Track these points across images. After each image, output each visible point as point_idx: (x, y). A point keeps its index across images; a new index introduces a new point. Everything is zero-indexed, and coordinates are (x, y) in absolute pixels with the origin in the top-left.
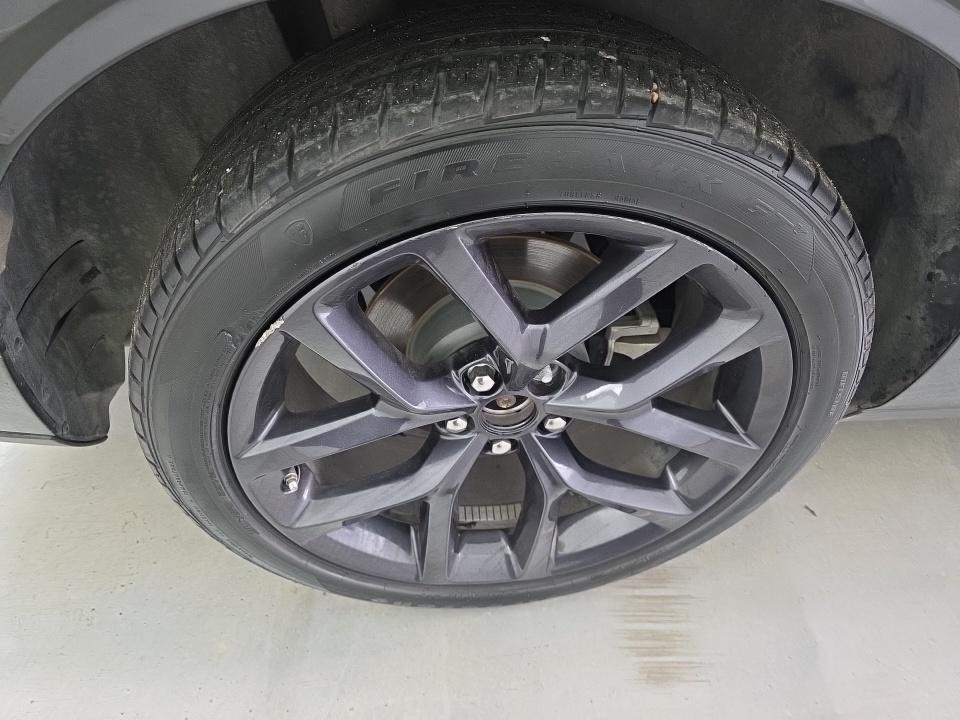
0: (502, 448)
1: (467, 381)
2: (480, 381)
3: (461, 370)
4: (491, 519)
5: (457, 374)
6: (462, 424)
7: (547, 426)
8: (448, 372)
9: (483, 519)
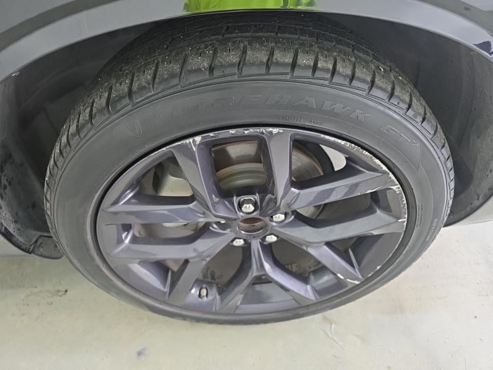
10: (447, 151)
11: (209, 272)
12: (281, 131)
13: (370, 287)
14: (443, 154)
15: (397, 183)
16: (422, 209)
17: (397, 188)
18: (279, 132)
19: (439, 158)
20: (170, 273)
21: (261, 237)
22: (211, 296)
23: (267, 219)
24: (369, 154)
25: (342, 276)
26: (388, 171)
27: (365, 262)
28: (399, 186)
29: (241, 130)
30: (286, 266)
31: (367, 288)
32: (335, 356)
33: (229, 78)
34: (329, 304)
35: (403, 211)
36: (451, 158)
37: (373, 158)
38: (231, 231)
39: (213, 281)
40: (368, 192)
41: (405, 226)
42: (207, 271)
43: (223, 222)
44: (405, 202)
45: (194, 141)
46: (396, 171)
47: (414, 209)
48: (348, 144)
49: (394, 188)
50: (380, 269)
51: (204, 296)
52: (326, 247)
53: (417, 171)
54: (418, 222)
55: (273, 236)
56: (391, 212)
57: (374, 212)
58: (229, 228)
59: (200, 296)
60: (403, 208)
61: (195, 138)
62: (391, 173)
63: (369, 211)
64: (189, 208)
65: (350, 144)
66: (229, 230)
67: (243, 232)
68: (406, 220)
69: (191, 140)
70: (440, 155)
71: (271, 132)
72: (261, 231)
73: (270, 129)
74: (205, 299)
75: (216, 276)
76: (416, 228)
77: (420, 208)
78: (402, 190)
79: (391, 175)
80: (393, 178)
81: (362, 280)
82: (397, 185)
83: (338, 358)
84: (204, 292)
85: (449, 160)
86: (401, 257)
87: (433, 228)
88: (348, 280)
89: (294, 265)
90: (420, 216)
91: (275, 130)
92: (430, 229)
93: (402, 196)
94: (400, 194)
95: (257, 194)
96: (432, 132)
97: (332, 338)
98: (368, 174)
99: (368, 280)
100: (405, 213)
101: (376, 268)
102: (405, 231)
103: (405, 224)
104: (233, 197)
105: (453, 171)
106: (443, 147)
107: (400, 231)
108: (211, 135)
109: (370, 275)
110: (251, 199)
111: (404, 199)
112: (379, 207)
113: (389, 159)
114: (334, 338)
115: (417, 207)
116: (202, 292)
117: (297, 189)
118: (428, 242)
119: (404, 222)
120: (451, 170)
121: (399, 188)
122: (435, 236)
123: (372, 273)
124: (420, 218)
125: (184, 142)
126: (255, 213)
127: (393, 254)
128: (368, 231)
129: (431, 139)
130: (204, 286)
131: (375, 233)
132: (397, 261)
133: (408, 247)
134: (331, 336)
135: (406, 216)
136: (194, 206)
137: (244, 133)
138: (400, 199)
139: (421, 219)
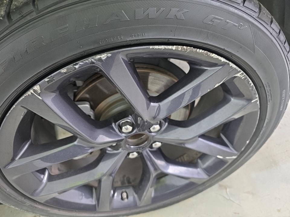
10: (276, 25)
11: (125, 178)
12: (110, 55)
13: (246, 157)
14: (273, 29)
15: (239, 70)
16: (269, 86)
17: (240, 74)
18: (108, 57)
19: (271, 34)
20: (94, 190)
21: (148, 146)
22: (131, 196)
23: (146, 132)
24: (203, 51)
25: (221, 156)
26: (228, 62)
27: (236, 140)
28: (242, 72)
29: (71, 66)
30: (177, 160)
31: (244, 159)
32: (235, 213)
33: (29, 18)
34: (219, 178)
35: (253, 92)
36: (282, 32)
37: (209, 53)
38: (122, 150)
39: (130, 185)
40: (216, 86)
41: (259, 105)
42: (124, 179)
43: (114, 144)
44: (252, 84)
45: (35, 91)
46: (234, 58)
47: (262, 88)
48: (180, 47)
49: (238, 75)
50: (249, 143)
51: (125, 199)
52: (200, 139)
53: (254, 52)
54: (269, 98)
55: (157, 143)
56: (244, 96)
57: (229, 101)
58: (120, 148)
59: (122, 199)
60: (252, 90)
61: (34, 88)
62: (230, 63)
63: (225, 101)
64: (75, 145)
65: (182, 47)
66: (120, 149)
67: (132, 147)
68: (258, 99)
69: (31, 91)
70: (271, 31)
71: (100, 59)
72: (146, 142)
73: (98, 57)
74: (126, 200)
75: (131, 180)
76: (268, 103)
77: (267, 85)
78: (246, 75)
79: (231, 64)
80: (234, 66)
81: (238, 154)
82: (240, 71)
83: (238, 213)
84: (125, 195)
85: (281, 34)
86: (263, 129)
87: (284, 98)
88: (227, 158)
89: (185, 156)
90: (269, 92)
91: (104, 56)
92: (281, 100)
93: (248, 79)
94: (246, 78)
95: (130, 116)
96: (257, 10)
97: (230, 200)
98: (211, 71)
99: (242, 153)
100: (255, 94)
101: (246, 143)
102: (260, 109)
103: (258, 103)
104: (112, 124)
105: (287, 43)
106: (272, 22)
107: (256, 110)
108: (47, 80)
109: (243, 149)
110: (127, 121)
111: (251, 82)
112: (232, 95)
113: (224, 50)
114: (231, 199)
115: (265, 86)
116: (123, 195)
117: (156, 103)
118: (282, 111)
119: (257, 101)
120: (285, 43)
121: (243, 74)
122: (287, 104)
123: (244, 147)
124: (269, 94)
125: (27, 95)
126: (135, 131)
127: (256, 128)
128: (228, 118)
129: (258, 17)
130: (124, 190)
131: (236, 116)
132: (261, 133)
133: (266, 120)
134: (228, 198)
135: (257, 96)
136: (78, 142)
137: (75, 68)
138: (247, 83)
139: (271, 95)
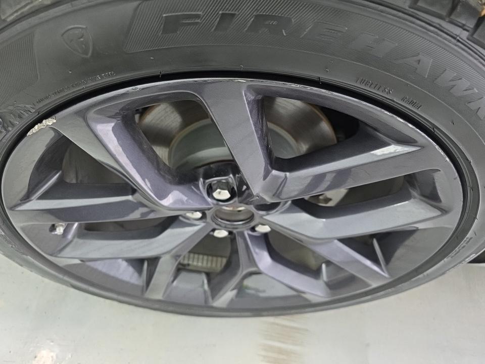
0: (222, 234)
1: (210, 190)
2: (220, 193)
3: (207, 181)
4: (200, 264)
5: (204, 182)
6: (198, 215)
7: (257, 229)
8: (197, 180)
9: (195, 263)
